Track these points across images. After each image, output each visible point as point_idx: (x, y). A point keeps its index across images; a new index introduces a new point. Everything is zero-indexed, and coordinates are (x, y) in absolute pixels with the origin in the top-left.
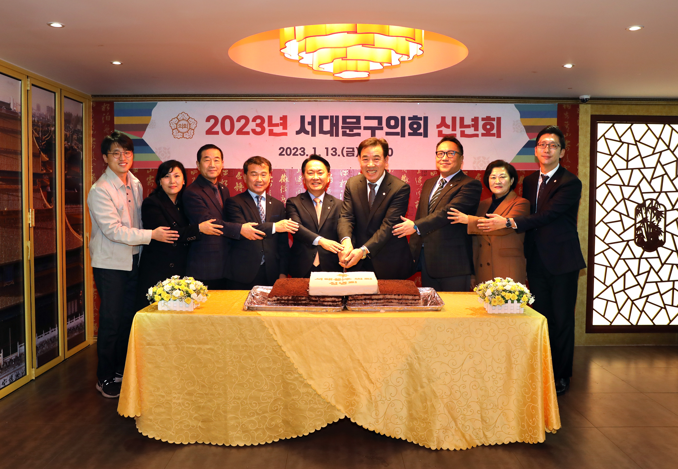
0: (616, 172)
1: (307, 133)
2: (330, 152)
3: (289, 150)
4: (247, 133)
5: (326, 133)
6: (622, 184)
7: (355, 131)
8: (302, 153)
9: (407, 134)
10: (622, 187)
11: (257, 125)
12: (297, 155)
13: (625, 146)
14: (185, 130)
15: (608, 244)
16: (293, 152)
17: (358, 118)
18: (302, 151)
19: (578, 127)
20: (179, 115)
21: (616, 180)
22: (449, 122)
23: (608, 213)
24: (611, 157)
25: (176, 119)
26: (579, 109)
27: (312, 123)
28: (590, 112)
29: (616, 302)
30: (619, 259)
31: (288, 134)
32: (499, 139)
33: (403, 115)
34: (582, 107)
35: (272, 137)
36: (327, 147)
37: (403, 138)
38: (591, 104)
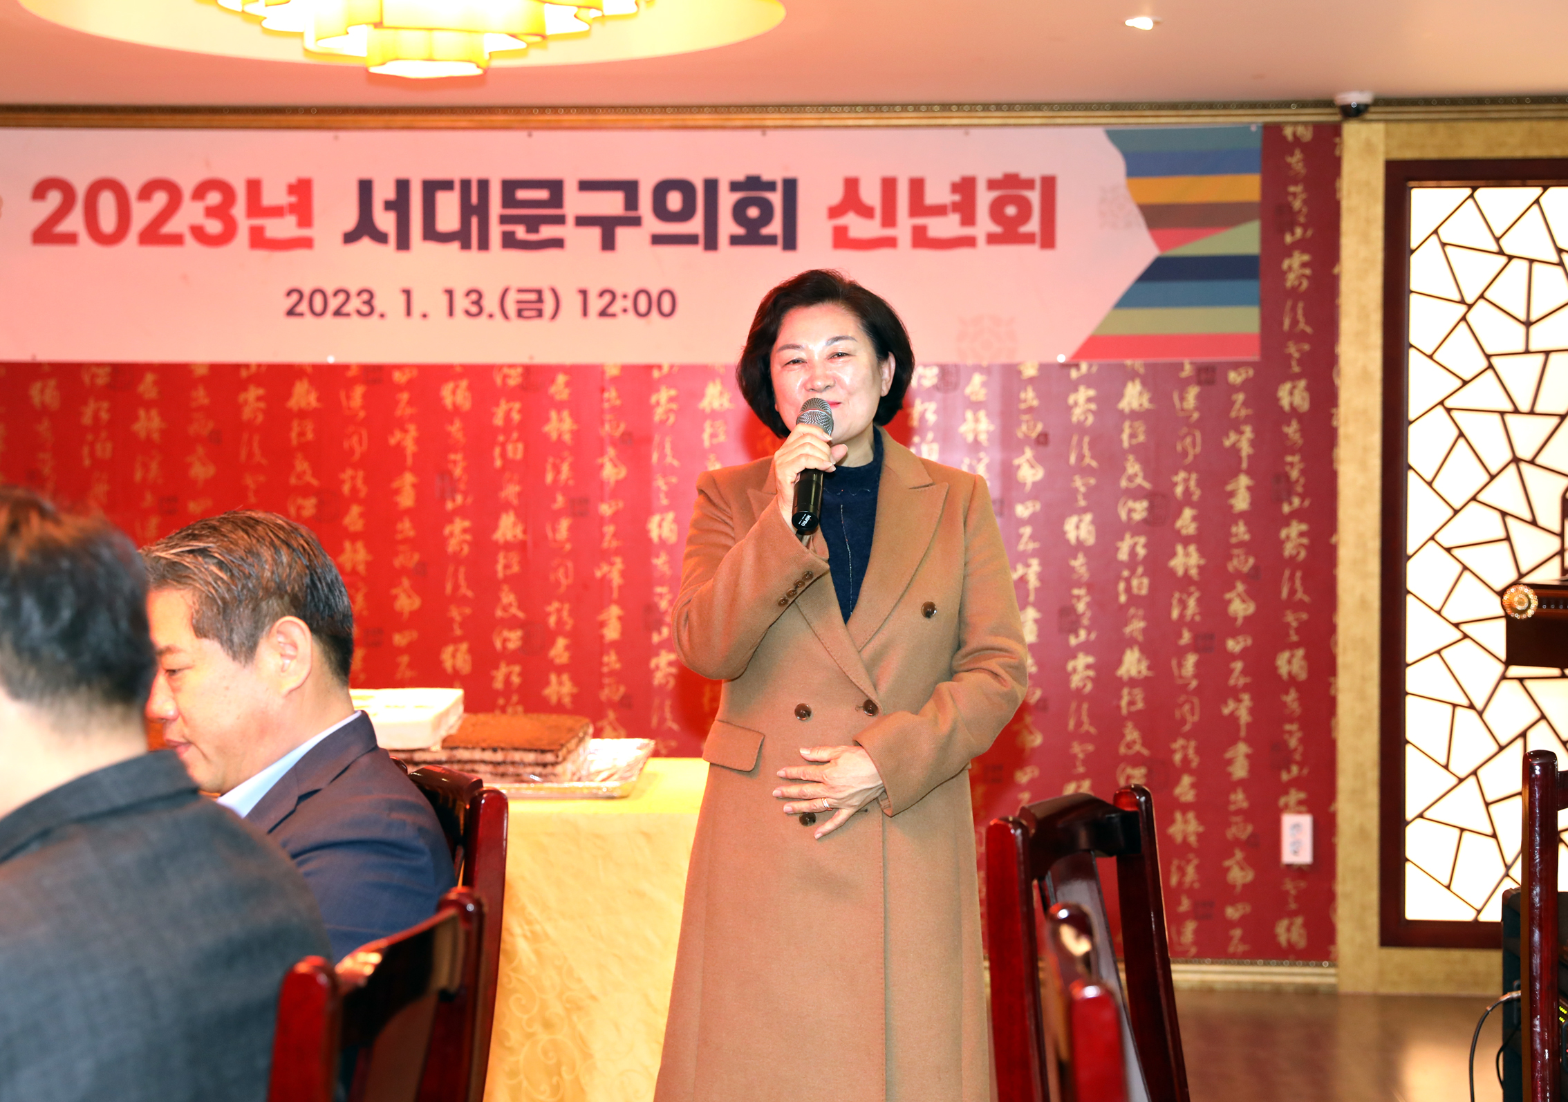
1: (381, 238)
2: (461, 303)
3: (318, 300)
4: (176, 240)
5: (445, 238)
6: (1510, 407)
7: (547, 232)
8: (365, 309)
9: (723, 239)
10: (1508, 418)
11: (211, 212)
12: (348, 315)
13: (1519, 267)
15: (1457, 625)
16: (334, 303)
17: (555, 187)
18: (364, 303)
19: (1338, 204)
21: (1486, 392)
22: (871, 195)
23: (1456, 512)
24: (1463, 308)
26: (1341, 143)
27: (399, 205)
28: (1382, 148)
29: (1494, 836)
30: (1504, 677)
31: (317, 243)
32: (1048, 253)
33: (711, 175)
34: (1354, 133)
35: (261, 254)
36: (449, 285)
37: (711, 255)
38: (1386, 121)
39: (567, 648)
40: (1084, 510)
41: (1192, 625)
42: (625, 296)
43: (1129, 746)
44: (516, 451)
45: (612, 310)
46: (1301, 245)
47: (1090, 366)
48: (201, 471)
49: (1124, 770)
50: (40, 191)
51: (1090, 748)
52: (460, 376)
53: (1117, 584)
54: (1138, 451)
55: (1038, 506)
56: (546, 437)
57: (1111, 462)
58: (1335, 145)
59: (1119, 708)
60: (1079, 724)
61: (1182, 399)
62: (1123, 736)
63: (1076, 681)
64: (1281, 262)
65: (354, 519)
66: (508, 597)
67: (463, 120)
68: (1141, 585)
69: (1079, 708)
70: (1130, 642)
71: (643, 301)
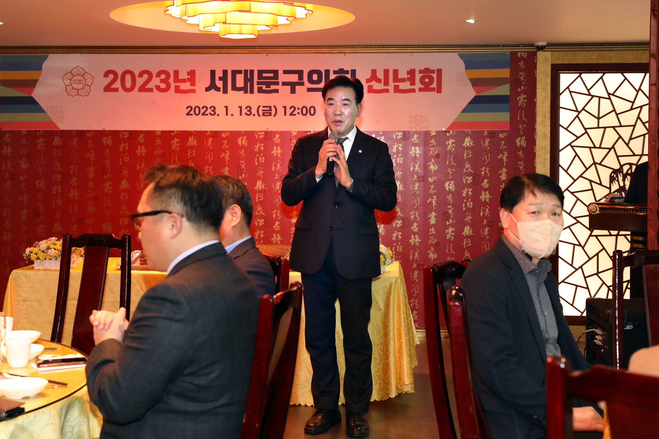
0: (584, 131)
1: (218, 89)
2: (244, 111)
3: (197, 109)
4: (151, 90)
5: (239, 89)
6: (593, 146)
7: (273, 87)
8: (213, 113)
10: (592, 149)
11: (162, 81)
12: (207, 115)
13: (596, 100)
14: (80, 86)
15: (575, 218)
16: (202, 111)
17: (276, 72)
18: (212, 111)
19: (535, 79)
20: (73, 70)
21: (584, 141)
22: (380, 75)
23: (575, 180)
24: (577, 113)
25: (70, 74)
26: (537, 58)
28: (550, 60)
29: (587, 288)
30: (591, 235)
31: (197, 91)
32: (439, 94)
33: (327, 68)
34: (541, 55)
35: (178, 95)
36: (240, 105)
38: (551, 51)
39: (279, 225)
40: (451, 180)
41: (487, 218)
42: (298, 109)
44: (262, 160)
45: (294, 113)
46: (523, 92)
47: (453, 132)
50: (106, 75)
52: (244, 135)
53: (462, 204)
54: (469, 160)
55: (436, 178)
56: (272, 155)
57: (460, 164)
58: (535, 59)
59: (463, 245)
60: (449, 251)
61: (484, 143)
62: (464, 255)
63: (448, 237)
64: (517, 97)
66: (259, 209)
67: (245, 51)
68: (470, 205)
69: (449, 245)
70: (467, 224)
71: (304, 109)
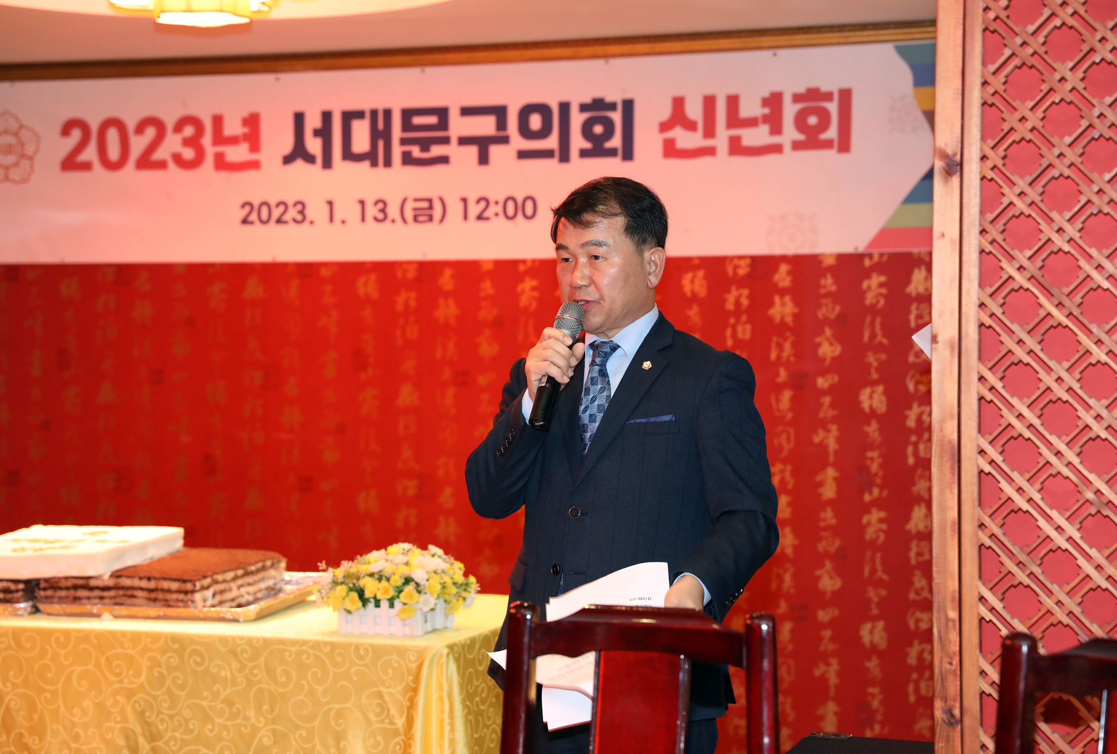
1: (311, 159)
2: (372, 211)
3: (264, 210)
4: (161, 165)
5: (358, 158)
7: (437, 150)
8: (299, 217)
9: (574, 152)
11: (187, 142)
12: (286, 222)
14: (11, 159)
16: (276, 213)
17: (442, 113)
18: (298, 212)
22: (694, 111)
27: (324, 132)
31: (263, 165)
32: (844, 156)
33: (564, 99)
35: (223, 175)
36: (361, 197)
37: (564, 166)
39: (453, 495)
40: (877, 382)
42: (497, 203)
43: (917, 593)
44: (413, 332)
45: (486, 214)
47: (882, 256)
48: (180, 349)
49: (913, 613)
51: (884, 592)
52: (370, 271)
53: (906, 448)
55: (836, 378)
56: (436, 320)
57: (900, 339)
59: (908, 557)
62: (913, 583)
63: (870, 533)
65: (291, 388)
66: (407, 453)
68: (927, 449)
69: (873, 558)
70: (918, 500)
71: (511, 206)
